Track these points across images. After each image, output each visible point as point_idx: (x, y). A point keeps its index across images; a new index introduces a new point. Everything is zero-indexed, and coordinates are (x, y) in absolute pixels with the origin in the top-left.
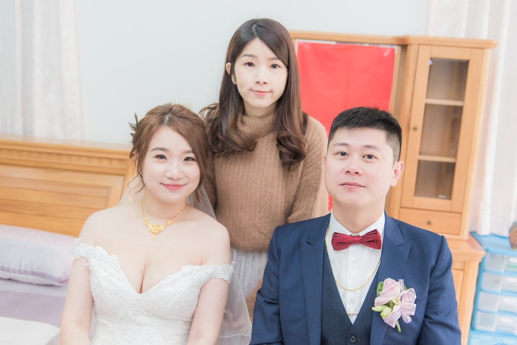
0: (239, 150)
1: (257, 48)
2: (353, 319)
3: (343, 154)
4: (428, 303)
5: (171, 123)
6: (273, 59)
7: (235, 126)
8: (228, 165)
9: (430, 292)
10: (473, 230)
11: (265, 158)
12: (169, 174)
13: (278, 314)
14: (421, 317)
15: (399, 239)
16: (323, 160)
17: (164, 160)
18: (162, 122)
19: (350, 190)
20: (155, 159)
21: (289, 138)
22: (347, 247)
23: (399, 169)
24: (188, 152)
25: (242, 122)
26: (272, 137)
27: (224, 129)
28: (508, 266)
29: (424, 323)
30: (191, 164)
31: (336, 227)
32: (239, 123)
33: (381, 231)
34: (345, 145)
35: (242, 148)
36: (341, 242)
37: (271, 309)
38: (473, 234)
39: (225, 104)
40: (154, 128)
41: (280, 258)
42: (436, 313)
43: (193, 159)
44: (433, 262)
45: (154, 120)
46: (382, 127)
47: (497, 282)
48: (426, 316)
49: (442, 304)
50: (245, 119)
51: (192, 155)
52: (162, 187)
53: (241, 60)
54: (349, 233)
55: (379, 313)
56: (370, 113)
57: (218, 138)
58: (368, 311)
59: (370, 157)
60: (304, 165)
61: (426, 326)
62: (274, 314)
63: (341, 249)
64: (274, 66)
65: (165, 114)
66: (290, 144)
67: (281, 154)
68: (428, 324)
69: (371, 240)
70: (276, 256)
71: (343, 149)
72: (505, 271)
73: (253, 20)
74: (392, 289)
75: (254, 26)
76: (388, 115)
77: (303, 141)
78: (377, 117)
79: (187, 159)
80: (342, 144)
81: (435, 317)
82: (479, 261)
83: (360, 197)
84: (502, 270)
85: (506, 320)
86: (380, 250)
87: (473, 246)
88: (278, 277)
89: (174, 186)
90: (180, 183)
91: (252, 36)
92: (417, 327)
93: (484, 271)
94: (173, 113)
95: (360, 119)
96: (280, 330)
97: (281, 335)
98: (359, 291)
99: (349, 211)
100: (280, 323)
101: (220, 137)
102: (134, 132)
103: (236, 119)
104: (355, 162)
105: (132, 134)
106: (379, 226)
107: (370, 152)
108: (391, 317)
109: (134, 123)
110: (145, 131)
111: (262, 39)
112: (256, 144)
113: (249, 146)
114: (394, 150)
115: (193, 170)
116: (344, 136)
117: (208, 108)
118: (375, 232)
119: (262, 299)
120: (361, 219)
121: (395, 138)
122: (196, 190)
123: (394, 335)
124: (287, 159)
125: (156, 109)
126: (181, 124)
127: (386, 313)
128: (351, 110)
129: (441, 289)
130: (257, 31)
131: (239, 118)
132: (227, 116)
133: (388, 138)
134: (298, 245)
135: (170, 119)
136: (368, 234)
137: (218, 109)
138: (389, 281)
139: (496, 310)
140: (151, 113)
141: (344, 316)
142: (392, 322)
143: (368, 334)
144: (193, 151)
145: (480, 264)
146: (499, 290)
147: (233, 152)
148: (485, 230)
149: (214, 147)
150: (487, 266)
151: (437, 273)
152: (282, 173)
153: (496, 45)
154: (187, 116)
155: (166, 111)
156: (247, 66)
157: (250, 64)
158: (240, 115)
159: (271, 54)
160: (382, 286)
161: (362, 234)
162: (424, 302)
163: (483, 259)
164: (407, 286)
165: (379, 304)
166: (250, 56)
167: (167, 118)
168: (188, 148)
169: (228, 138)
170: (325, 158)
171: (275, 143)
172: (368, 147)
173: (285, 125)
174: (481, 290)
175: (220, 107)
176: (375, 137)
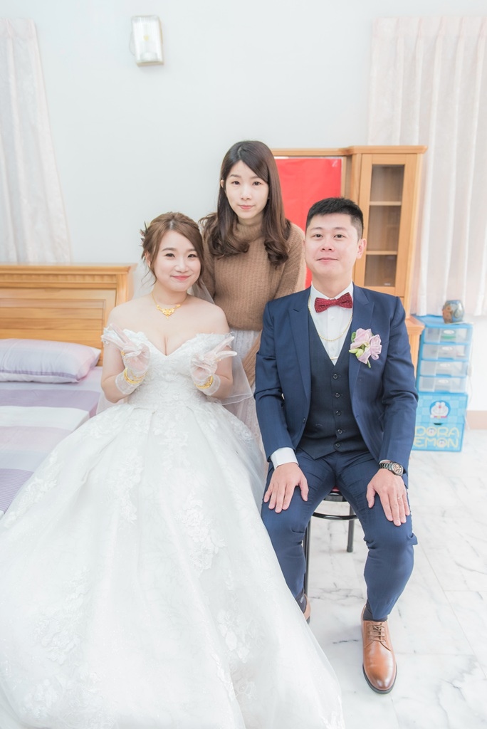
0: (236, 252)
1: (241, 169)
2: (334, 363)
3: (319, 236)
4: (389, 346)
5: (175, 228)
6: (254, 178)
7: (231, 232)
8: (226, 264)
9: (390, 338)
10: (413, 313)
11: (256, 259)
12: (178, 269)
13: (276, 367)
14: (385, 357)
15: (364, 300)
16: (303, 243)
17: (173, 257)
18: (167, 227)
19: (326, 264)
20: (166, 257)
21: (273, 243)
22: (326, 309)
23: (362, 245)
24: (191, 250)
25: (237, 229)
26: (261, 241)
27: (223, 235)
28: (443, 337)
29: (387, 361)
30: (194, 260)
31: (315, 294)
32: (234, 230)
33: (351, 294)
34: (320, 228)
35: (239, 251)
36: (322, 306)
37: (270, 364)
38: (414, 315)
39: (222, 214)
40: (163, 232)
41: (273, 324)
42: (395, 353)
43: (194, 256)
44: (391, 315)
45: (161, 226)
46: (348, 212)
47: (434, 352)
48: (388, 356)
49: (400, 345)
50: (239, 226)
51: (194, 253)
52: (172, 278)
53: (230, 179)
54: (327, 298)
55: (354, 354)
56: (338, 202)
57: (218, 244)
58: (346, 354)
59: (339, 236)
60: (286, 264)
61: (389, 363)
62: (273, 367)
63: (321, 311)
64: (257, 183)
65: (169, 220)
66: (274, 248)
67: (269, 256)
68: (390, 362)
69: (344, 302)
70: (270, 323)
71: (318, 232)
72: (441, 342)
73: (239, 143)
74: (363, 335)
75: (240, 149)
76: (352, 202)
77: (286, 246)
78: (343, 204)
79: (190, 256)
80: (317, 228)
81: (395, 356)
82: (420, 333)
83: (335, 268)
84: (439, 342)
85: (443, 381)
86: (352, 309)
87: (414, 323)
88: (273, 339)
89: (183, 277)
90: (186, 274)
91: (237, 159)
92: (382, 364)
93: (424, 343)
94: (175, 220)
95: (330, 206)
96: (278, 378)
97: (279, 382)
98: (337, 341)
99: (325, 280)
100: (277, 373)
101: (220, 242)
102: (143, 237)
103: (232, 226)
104: (328, 241)
105: (142, 239)
106: (350, 290)
107: (339, 232)
108: (363, 356)
109: (144, 229)
110: (155, 235)
111: (245, 161)
112: (248, 247)
113: (244, 248)
114: (358, 230)
115: (195, 264)
116: (318, 221)
117: (206, 218)
118: (348, 294)
119: (261, 358)
120: (335, 286)
121: (358, 222)
122: (198, 279)
123: (366, 370)
124: (274, 259)
125: (160, 216)
126: (183, 227)
127: (359, 353)
128: (323, 201)
129: (398, 334)
130: (241, 155)
131: (234, 226)
132: (224, 224)
133: (353, 221)
134: (287, 313)
135: (174, 225)
136: (342, 297)
137: (217, 219)
138: (360, 331)
139: (435, 375)
140: (157, 220)
141: (328, 361)
142: (364, 359)
143: (347, 372)
144: (196, 250)
145: (421, 337)
146: (437, 358)
147: (231, 254)
148: (423, 312)
149: (215, 251)
150: (426, 339)
151: (395, 323)
152: (268, 271)
153: (426, 149)
154: (187, 221)
155: (170, 218)
156: (234, 185)
157: (237, 183)
158: (235, 223)
159: (252, 174)
160: (355, 335)
161: (337, 298)
162: (387, 345)
163: (423, 332)
164: (374, 334)
165: (354, 347)
166: (236, 176)
167: (171, 223)
168: (190, 246)
169: (226, 243)
170: (304, 242)
171: (264, 247)
172: (338, 228)
173: (269, 233)
174: (422, 359)
175: (219, 217)
176: (343, 220)
